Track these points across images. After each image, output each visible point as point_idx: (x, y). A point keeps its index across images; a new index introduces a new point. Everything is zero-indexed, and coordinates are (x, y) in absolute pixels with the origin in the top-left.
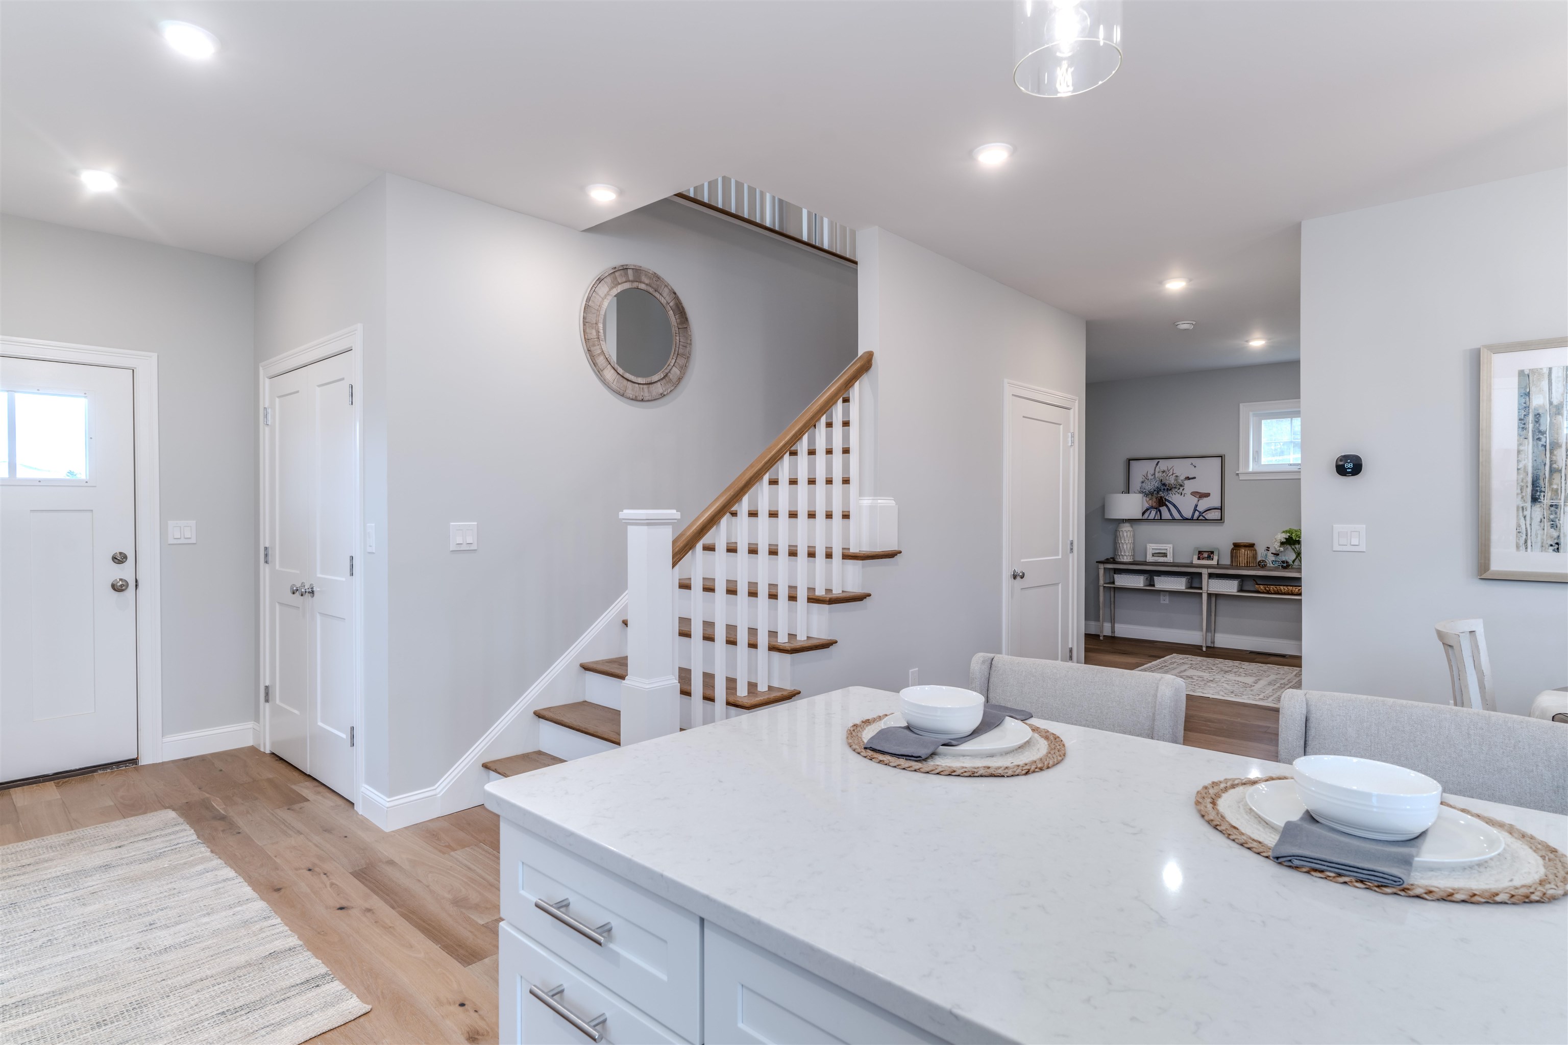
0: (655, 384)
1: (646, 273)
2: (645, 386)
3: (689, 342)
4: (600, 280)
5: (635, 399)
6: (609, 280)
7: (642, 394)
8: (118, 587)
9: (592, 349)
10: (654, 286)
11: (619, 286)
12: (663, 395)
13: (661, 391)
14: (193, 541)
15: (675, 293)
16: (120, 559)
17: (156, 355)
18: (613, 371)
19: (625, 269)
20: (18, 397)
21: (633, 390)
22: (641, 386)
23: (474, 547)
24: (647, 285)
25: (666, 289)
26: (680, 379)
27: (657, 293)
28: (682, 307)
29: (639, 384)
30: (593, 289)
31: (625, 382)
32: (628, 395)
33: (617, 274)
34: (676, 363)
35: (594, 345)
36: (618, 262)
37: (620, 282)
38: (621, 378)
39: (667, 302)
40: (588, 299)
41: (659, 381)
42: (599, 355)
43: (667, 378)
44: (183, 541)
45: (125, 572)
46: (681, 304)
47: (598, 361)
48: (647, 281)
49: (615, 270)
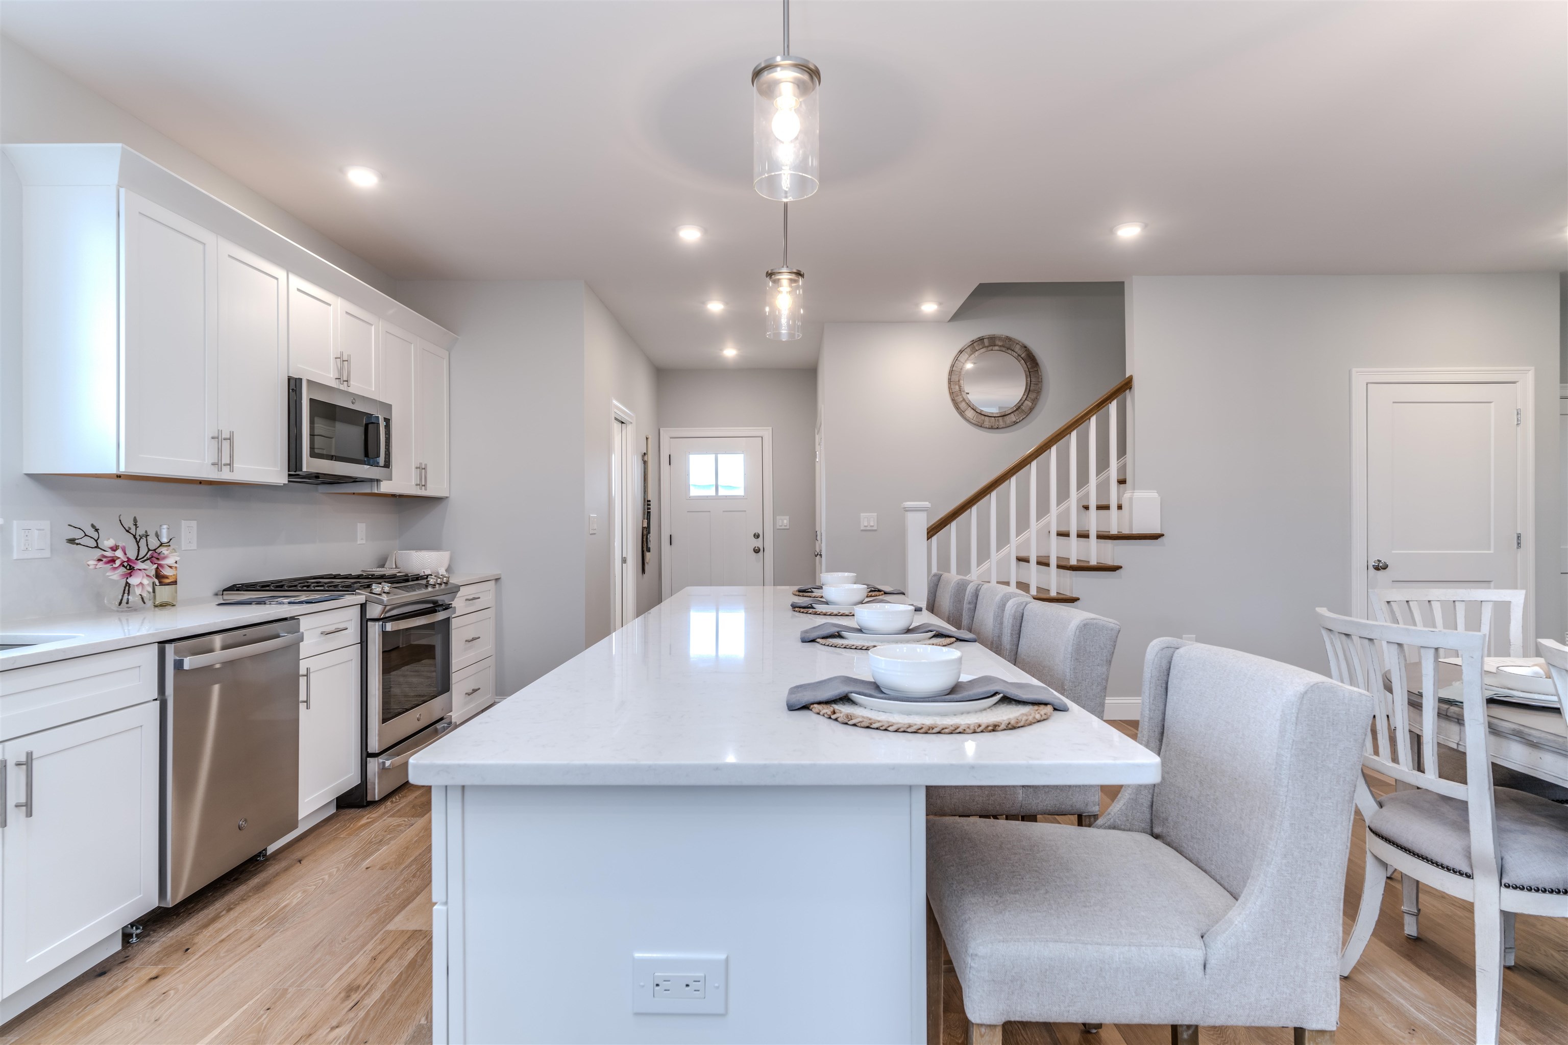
0: (1009, 416)
1: (1000, 338)
2: (1000, 418)
3: (1040, 380)
4: (961, 352)
5: (992, 428)
6: (968, 350)
7: (997, 424)
8: (757, 551)
9: (956, 398)
10: (1007, 346)
11: (977, 352)
12: (1015, 423)
13: (1014, 419)
14: (788, 527)
15: (1026, 347)
16: (757, 536)
17: (771, 428)
18: (972, 411)
19: (981, 340)
20: (719, 456)
21: (990, 422)
22: (997, 418)
23: (875, 528)
24: (1000, 346)
25: (1018, 346)
26: (1031, 409)
27: (1009, 350)
28: (1033, 356)
29: (995, 417)
30: (956, 359)
31: (983, 417)
32: (985, 426)
33: (975, 344)
34: (1028, 398)
35: (957, 396)
36: (975, 337)
37: (977, 349)
38: (980, 415)
39: (1019, 355)
40: (953, 366)
41: (1012, 412)
42: (961, 401)
43: (1019, 410)
44: (783, 527)
45: (758, 543)
46: (1032, 353)
47: (960, 406)
48: (1000, 344)
49: (973, 342)
